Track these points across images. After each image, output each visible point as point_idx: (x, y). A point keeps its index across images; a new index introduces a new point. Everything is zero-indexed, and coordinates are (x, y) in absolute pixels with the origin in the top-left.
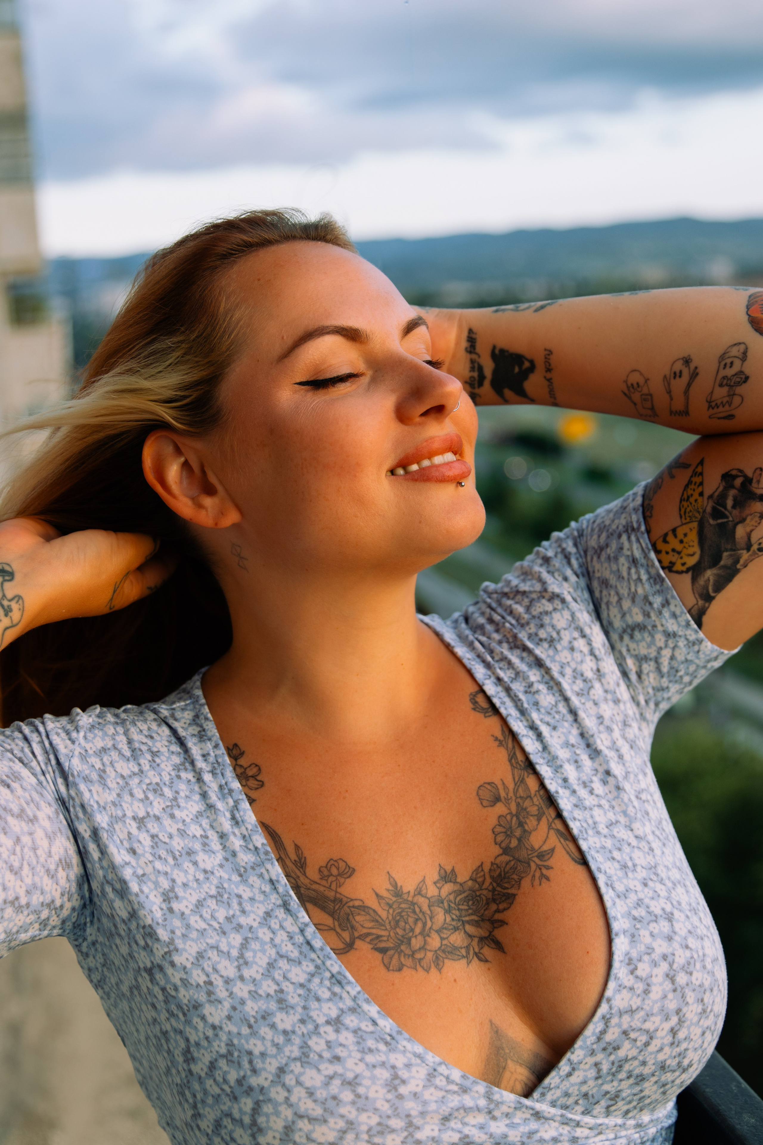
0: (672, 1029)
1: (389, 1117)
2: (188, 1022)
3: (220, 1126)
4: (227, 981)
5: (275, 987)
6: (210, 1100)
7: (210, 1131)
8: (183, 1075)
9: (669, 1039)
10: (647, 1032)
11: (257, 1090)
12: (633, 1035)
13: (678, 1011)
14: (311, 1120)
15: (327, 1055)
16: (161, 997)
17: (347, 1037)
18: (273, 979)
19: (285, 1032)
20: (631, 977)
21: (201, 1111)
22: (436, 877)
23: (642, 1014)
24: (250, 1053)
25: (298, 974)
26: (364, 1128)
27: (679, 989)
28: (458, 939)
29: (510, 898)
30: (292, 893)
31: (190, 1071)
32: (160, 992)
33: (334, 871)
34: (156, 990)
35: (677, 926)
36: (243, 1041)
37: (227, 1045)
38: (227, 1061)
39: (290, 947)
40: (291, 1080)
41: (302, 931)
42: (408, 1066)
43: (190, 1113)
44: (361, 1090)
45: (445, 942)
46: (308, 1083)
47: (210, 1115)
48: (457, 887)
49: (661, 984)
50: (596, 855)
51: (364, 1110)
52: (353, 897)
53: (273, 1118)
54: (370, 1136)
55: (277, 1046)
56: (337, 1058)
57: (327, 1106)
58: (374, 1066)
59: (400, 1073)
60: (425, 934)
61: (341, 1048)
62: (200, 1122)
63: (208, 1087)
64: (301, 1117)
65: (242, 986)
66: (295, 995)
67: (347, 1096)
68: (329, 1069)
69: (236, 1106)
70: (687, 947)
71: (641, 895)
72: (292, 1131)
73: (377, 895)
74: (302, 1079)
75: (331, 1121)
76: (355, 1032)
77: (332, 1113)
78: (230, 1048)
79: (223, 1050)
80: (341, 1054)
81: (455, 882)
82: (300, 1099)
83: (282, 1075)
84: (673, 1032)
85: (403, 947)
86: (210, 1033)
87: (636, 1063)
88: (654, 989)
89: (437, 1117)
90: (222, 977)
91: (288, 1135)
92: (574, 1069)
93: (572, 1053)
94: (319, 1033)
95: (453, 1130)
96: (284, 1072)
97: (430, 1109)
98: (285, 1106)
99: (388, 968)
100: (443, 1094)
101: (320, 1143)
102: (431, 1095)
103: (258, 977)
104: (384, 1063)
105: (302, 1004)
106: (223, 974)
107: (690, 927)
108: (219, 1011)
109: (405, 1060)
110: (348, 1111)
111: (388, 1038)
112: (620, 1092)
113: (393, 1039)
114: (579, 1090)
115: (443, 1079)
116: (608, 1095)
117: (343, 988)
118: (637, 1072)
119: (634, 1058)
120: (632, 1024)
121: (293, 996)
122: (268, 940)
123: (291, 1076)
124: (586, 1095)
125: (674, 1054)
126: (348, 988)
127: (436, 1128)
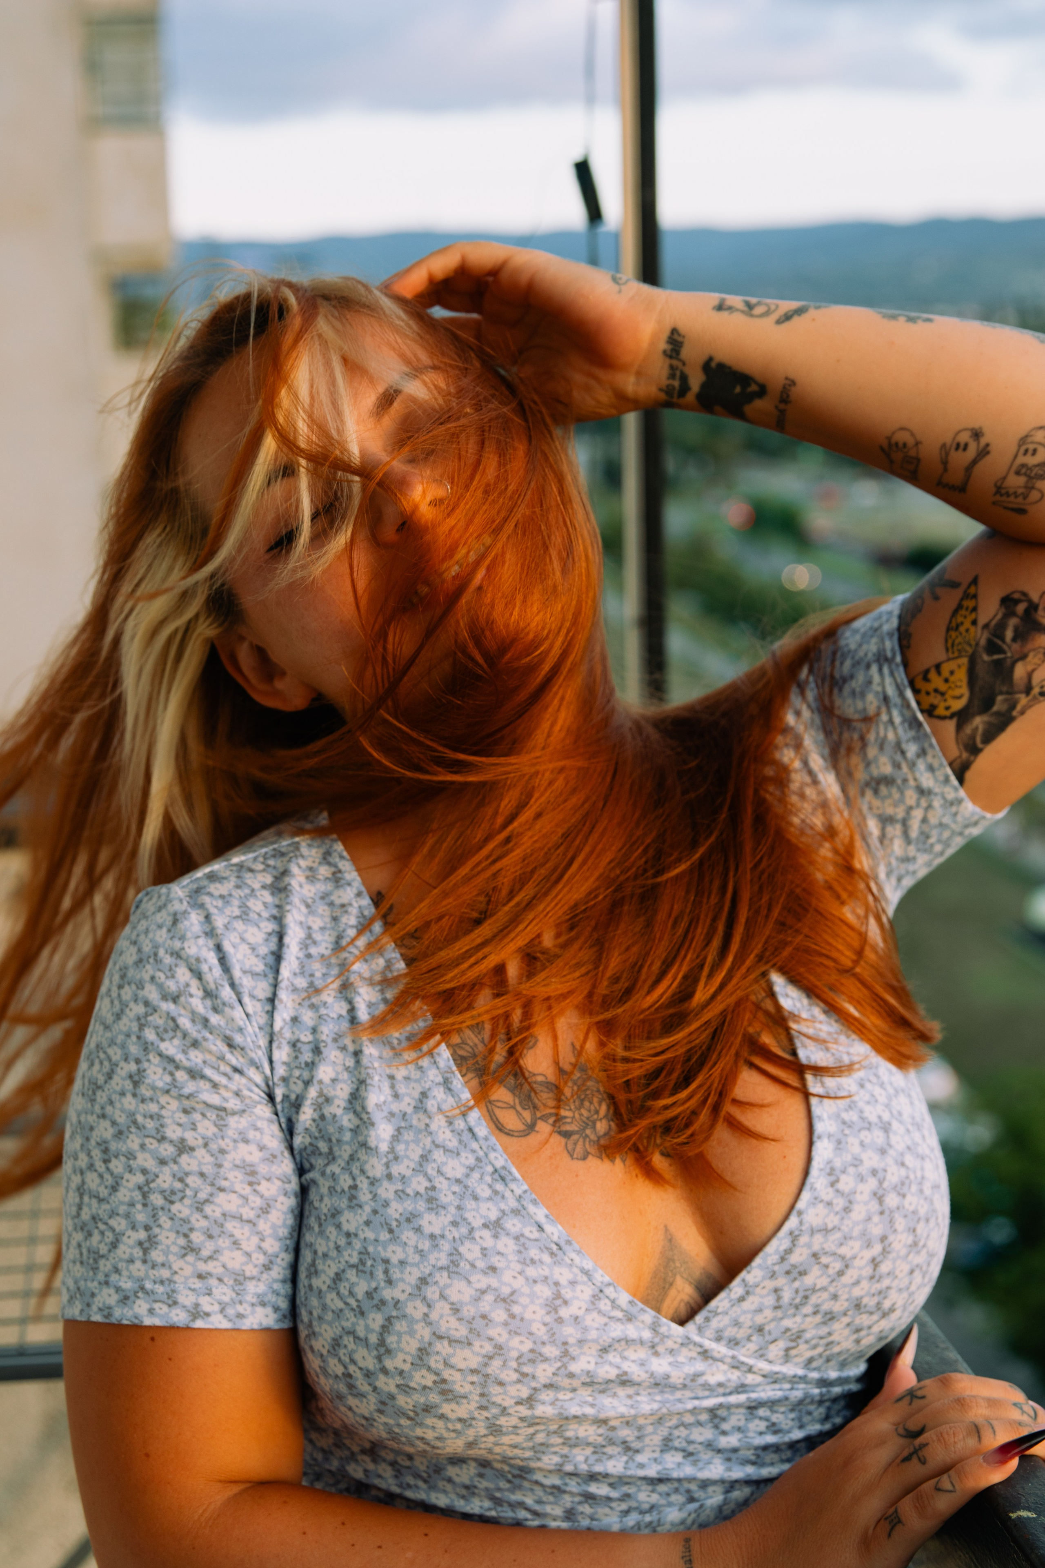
0: (873, 1260)
1: (543, 1343)
4: (373, 1181)
5: (428, 1184)
9: (868, 1271)
10: (843, 1258)
11: (391, 1305)
12: (824, 1260)
13: (883, 1239)
14: (452, 1341)
15: (480, 1264)
17: (507, 1245)
18: (426, 1173)
19: (432, 1236)
20: (830, 1190)
24: (386, 1261)
25: (455, 1168)
26: (514, 1354)
27: (887, 1212)
36: (380, 1248)
37: (361, 1253)
39: (448, 1135)
40: (433, 1293)
41: (464, 1115)
42: (573, 1283)
44: (515, 1308)
46: (454, 1298)
49: (866, 1203)
51: (516, 1333)
52: (535, 1071)
53: (406, 1338)
54: (519, 1364)
55: (420, 1252)
56: (493, 1269)
57: (474, 1326)
58: (535, 1282)
59: (563, 1292)
61: (498, 1257)
63: (328, 1301)
64: (441, 1338)
65: (388, 1186)
66: (449, 1193)
67: (499, 1315)
68: (481, 1281)
69: (361, 1323)
70: (903, 1164)
72: (428, 1354)
73: (561, 1070)
74: (448, 1292)
75: (477, 1344)
76: (517, 1238)
77: (478, 1335)
78: (364, 1257)
79: (354, 1260)
80: (497, 1265)
82: (441, 1316)
83: (423, 1287)
85: (588, 1132)
86: (342, 1242)
87: (825, 1295)
88: (856, 1208)
89: (595, 1348)
90: (368, 1178)
91: (421, 1359)
92: (748, 1293)
93: (749, 1272)
94: (474, 1239)
95: (611, 1364)
96: (427, 1283)
97: (590, 1337)
98: (423, 1324)
99: (572, 1156)
100: (606, 1320)
101: (459, 1370)
102: (593, 1321)
103: (408, 1173)
104: (546, 1278)
105: (456, 1204)
106: (370, 1174)
107: (909, 1143)
108: (358, 1217)
109: (570, 1277)
110: (498, 1333)
111: (555, 1248)
112: (803, 1331)
113: (560, 1249)
114: (752, 1320)
115: (609, 1303)
116: (788, 1334)
117: (506, 1185)
118: (825, 1307)
119: (824, 1289)
120: (825, 1246)
121: (446, 1194)
122: (423, 1127)
123: (435, 1288)
124: (760, 1330)
125: (873, 1291)
126: (513, 1186)
127: (593, 1360)
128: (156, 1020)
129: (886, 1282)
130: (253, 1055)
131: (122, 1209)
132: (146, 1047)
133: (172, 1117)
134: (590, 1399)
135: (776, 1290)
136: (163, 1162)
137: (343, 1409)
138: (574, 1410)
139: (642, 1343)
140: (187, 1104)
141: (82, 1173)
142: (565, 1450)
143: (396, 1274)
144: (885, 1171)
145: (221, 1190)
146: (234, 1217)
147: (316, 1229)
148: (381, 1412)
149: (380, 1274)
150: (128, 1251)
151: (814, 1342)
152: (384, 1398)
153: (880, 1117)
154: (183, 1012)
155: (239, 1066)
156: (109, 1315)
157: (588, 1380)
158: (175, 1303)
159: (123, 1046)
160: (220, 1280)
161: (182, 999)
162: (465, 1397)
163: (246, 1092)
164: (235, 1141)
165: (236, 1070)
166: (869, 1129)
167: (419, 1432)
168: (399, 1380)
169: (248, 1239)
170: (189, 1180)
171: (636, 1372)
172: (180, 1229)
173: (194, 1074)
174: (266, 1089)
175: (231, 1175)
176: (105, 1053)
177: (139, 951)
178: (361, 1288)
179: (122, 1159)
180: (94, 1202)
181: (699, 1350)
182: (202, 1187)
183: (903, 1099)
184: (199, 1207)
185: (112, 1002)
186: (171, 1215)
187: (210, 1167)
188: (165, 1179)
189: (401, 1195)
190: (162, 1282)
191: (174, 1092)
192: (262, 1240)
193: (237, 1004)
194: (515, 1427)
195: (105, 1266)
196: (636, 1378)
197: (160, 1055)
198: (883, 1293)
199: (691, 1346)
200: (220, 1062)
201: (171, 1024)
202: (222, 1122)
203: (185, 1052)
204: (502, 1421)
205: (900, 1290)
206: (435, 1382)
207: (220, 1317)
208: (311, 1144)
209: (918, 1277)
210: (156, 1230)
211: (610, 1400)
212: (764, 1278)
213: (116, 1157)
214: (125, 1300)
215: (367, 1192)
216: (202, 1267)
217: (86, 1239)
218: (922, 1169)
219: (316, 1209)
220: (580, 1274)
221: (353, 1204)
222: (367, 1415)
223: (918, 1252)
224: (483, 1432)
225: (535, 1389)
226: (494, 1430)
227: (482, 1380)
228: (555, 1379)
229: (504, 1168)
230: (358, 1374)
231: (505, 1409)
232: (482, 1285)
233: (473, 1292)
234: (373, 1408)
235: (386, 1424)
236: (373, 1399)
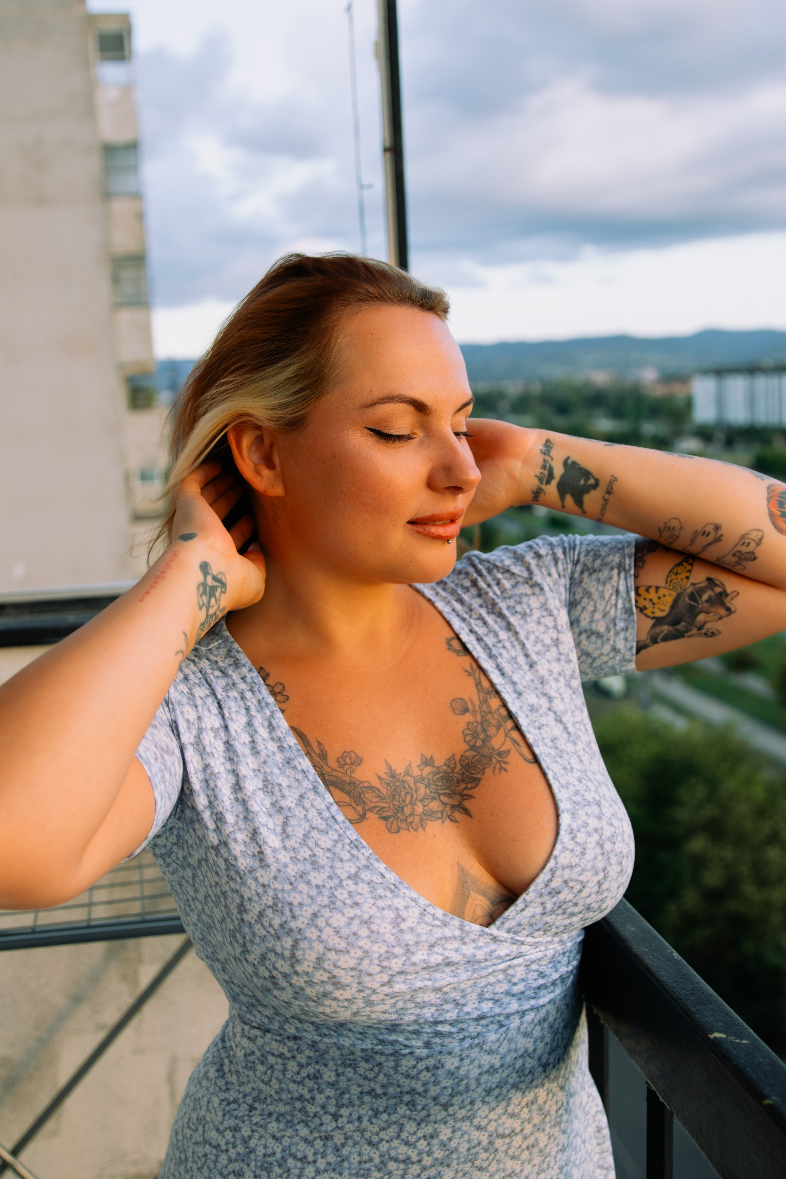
0: (599, 882)
1: (393, 946)
2: (243, 883)
3: (265, 959)
4: (274, 851)
5: (310, 853)
6: (257, 940)
7: (256, 963)
8: (236, 923)
9: (596, 888)
10: (582, 882)
11: (296, 931)
13: (604, 869)
14: (337, 951)
15: (349, 902)
16: (223, 866)
17: (363, 888)
18: (308, 847)
19: (317, 886)
20: (572, 842)
21: (249, 948)
22: (419, 762)
23: (578, 869)
24: (291, 904)
25: (326, 841)
26: (376, 955)
27: (606, 854)
28: (435, 805)
29: (476, 781)
30: (319, 780)
31: (243, 920)
32: (223, 863)
33: (348, 761)
34: (221, 862)
35: (604, 810)
36: (286, 895)
37: (273, 898)
38: (273, 910)
39: (320, 821)
40: (322, 922)
41: (328, 808)
42: (407, 907)
43: (239, 950)
44: (374, 927)
45: (426, 808)
46: (335, 924)
47: (256, 951)
48: (434, 770)
49: (593, 849)
50: (546, 758)
51: (376, 942)
52: (362, 780)
53: (308, 952)
54: (380, 961)
55: (311, 897)
56: (357, 904)
57: (349, 940)
58: (383, 909)
59: (401, 913)
60: (413, 803)
61: (359, 896)
62: (247, 956)
63: (256, 930)
64: (330, 950)
65: (286, 854)
66: (324, 858)
67: (364, 932)
68: (350, 912)
69: (278, 943)
70: (611, 825)
71: (578, 788)
72: (323, 961)
73: (379, 778)
74: (330, 921)
75: (352, 951)
76: (369, 883)
77: (353, 946)
78: (276, 901)
79: (270, 903)
80: (359, 901)
81: (433, 766)
82: (329, 936)
83: (315, 919)
84: (600, 884)
85: (399, 815)
86: (261, 890)
87: (571, 904)
88: (588, 852)
89: (427, 945)
90: (270, 847)
91: (319, 964)
94: (343, 886)
95: (437, 953)
96: (317, 917)
97: (422, 939)
98: (318, 942)
99: (390, 831)
100: (431, 927)
101: (343, 969)
102: (423, 929)
103: (297, 846)
104: (390, 906)
105: (330, 865)
108: (268, 873)
109: (405, 904)
110: (365, 943)
111: (393, 887)
113: (396, 888)
115: (431, 917)
119: (570, 901)
120: (571, 876)
122: (303, 816)
123: (322, 919)
125: (598, 900)
126: (363, 851)
127: (425, 953)
134: (427, 976)
138: (418, 984)
139: (455, 938)
142: (418, 1011)
143: (297, 912)
144: (602, 829)
148: (295, 998)
149: (287, 912)
152: (297, 990)
157: (425, 966)
162: (348, 986)
167: (321, 1009)
168: (306, 978)
171: (455, 957)
178: (277, 922)
194: (383, 1000)
196: (454, 960)
204: (374, 998)
206: (329, 978)
211: (440, 975)
212: (536, 897)
215: (271, 857)
220: (410, 901)
221: (263, 865)
222: (287, 1001)
224: (362, 1005)
225: (392, 975)
226: (369, 1003)
227: (358, 974)
228: (404, 967)
229: (356, 840)
230: (279, 976)
231: (374, 990)
232: (351, 915)
233: (346, 920)
234: (290, 996)
235: (299, 1005)
236: (290, 991)
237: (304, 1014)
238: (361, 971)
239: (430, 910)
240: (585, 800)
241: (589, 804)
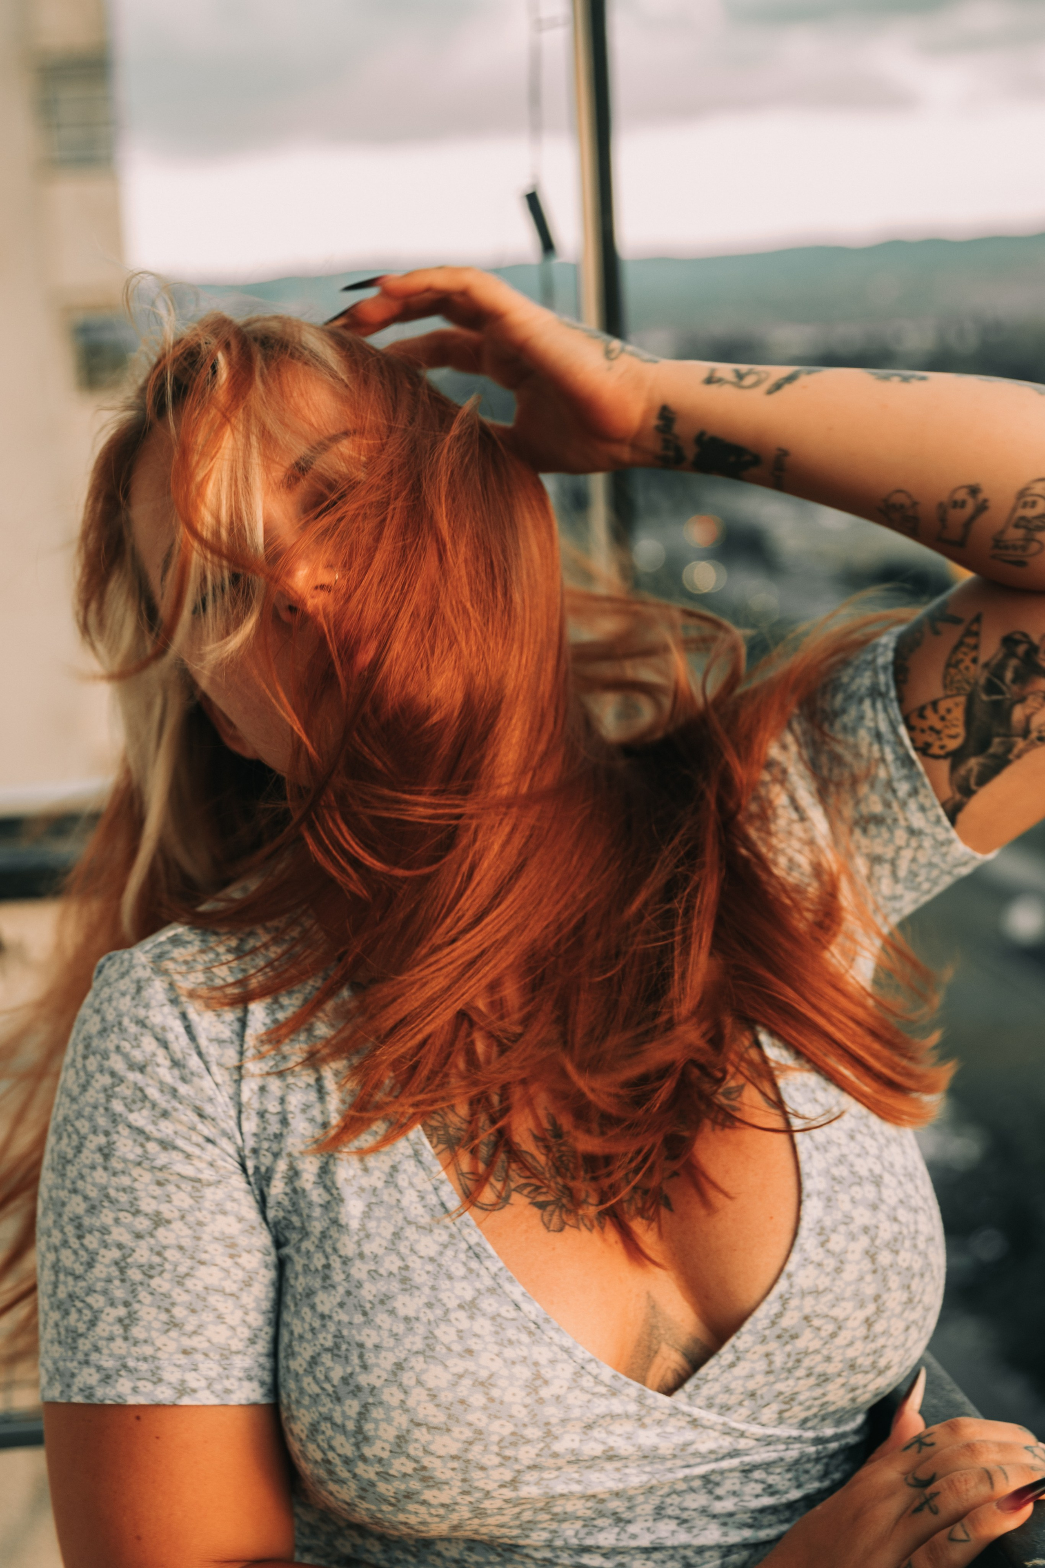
0: (867, 1320)
1: (525, 1425)
4: (345, 1262)
9: (862, 1331)
10: (835, 1319)
11: (367, 1390)
12: (816, 1322)
13: (877, 1298)
14: (431, 1428)
15: (457, 1347)
17: (483, 1326)
18: (398, 1253)
19: (407, 1319)
20: (820, 1250)
21: (295, 1413)
23: (830, 1297)
24: (361, 1345)
25: (428, 1245)
26: (495, 1438)
27: (880, 1271)
37: (335, 1336)
38: (333, 1355)
40: (410, 1378)
44: (495, 1393)
46: (431, 1384)
49: (858, 1263)
51: (496, 1417)
53: (383, 1425)
54: (501, 1448)
55: (395, 1336)
56: (470, 1352)
57: (453, 1412)
58: (513, 1363)
59: (543, 1371)
61: (475, 1340)
63: (305, 1385)
64: (419, 1425)
66: (422, 1273)
68: (458, 1365)
69: (338, 1408)
70: (895, 1220)
71: (845, 1150)
72: (406, 1441)
74: (424, 1377)
75: (456, 1429)
76: (493, 1318)
77: (458, 1421)
78: (338, 1340)
79: (329, 1343)
80: (474, 1347)
82: (418, 1403)
83: (399, 1372)
84: (869, 1323)
85: (564, 1201)
86: (317, 1324)
87: (818, 1358)
88: (848, 1267)
89: (579, 1426)
90: (340, 1256)
91: (400, 1447)
92: (738, 1359)
93: (739, 1338)
94: (449, 1321)
95: (596, 1440)
96: (402, 1369)
97: (573, 1416)
98: (400, 1411)
99: (548, 1228)
100: (589, 1396)
101: (439, 1457)
102: (576, 1399)
103: (380, 1252)
104: (525, 1358)
105: (430, 1284)
106: (342, 1253)
107: (902, 1196)
108: (332, 1298)
109: (550, 1355)
110: (477, 1418)
111: (533, 1326)
112: (796, 1393)
113: (539, 1327)
114: (743, 1386)
115: (591, 1379)
116: (781, 1397)
117: (481, 1262)
118: (819, 1369)
119: (817, 1352)
120: (817, 1308)
121: (420, 1274)
122: (394, 1202)
123: (410, 1373)
124: (753, 1395)
125: (868, 1350)
126: (488, 1263)
127: (577, 1438)
128: (123, 1090)
129: (881, 1341)
130: (224, 1125)
131: (99, 1286)
132: (115, 1119)
133: (146, 1190)
134: (576, 1476)
135: (767, 1355)
136: (139, 1236)
137: (325, 1493)
138: (560, 1488)
139: (627, 1416)
140: (160, 1175)
141: (56, 1250)
142: (554, 1526)
143: (371, 1359)
144: (877, 1227)
145: (202, 1263)
146: (216, 1291)
147: (292, 1308)
148: (362, 1498)
149: (355, 1359)
150: (108, 1328)
151: (808, 1404)
152: (364, 1485)
153: (871, 1171)
154: (150, 1082)
155: (211, 1137)
156: (90, 1396)
157: (573, 1458)
158: (160, 1380)
159: (91, 1119)
160: (206, 1355)
161: (149, 1069)
162: (446, 1483)
163: (220, 1163)
164: (213, 1213)
165: (208, 1140)
166: (859, 1184)
167: (401, 1517)
168: (378, 1468)
169: (232, 1313)
170: (168, 1254)
171: (623, 1447)
172: (161, 1304)
173: (166, 1145)
174: (238, 1159)
175: (211, 1248)
176: (73, 1126)
177: (103, 1020)
178: (337, 1373)
179: (97, 1234)
180: (70, 1279)
181: (688, 1419)
182: (182, 1260)
183: (894, 1149)
184: (180, 1281)
185: (77, 1073)
186: (150, 1290)
187: (188, 1240)
188: (142, 1254)
189: (374, 1275)
190: (145, 1359)
191: (146, 1164)
192: (246, 1313)
193: (205, 1073)
194: (500, 1508)
195: (84, 1345)
196: (622, 1452)
197: (130, 1126)
198: (878, 1353)
199: (680, 1416)
200: (192, 1132)
201: (139, 1094)
202: (198, 1194)
203: (154, 1123)
204: (487, 1504)
205: (896, 1348)
206: (415, 1470)
207: (207, 1393)
208: (284, 1218)
209: (914, 1333)
210: (136, 1306)
211: (597, 1475)
212: (755, 1343)
213: (90, 1232)
214: (107, 1379)
215: (340, 1272)
216: (187, 1342)
217: (63, 1318)
218: (916, 1223)
219: (292, 1286)
220: (560, 1352)
221: (326, 1284)
222: (349, 1501)
223: (913, 1309)
224: (467, 1515)
225: (519, 1471)
226: (479, 1513)
227: (463, 1465)
228: (539, 1459)
229: (478, 1244)
230: (337, 1461)
231: (488, 1492)
232: (459, 1370)
233: (450, 1377)
234: (353, 1493)
235: (368, 1509)
236: (353, 1485)
237: (376, 1524)
238: (468, 1461)
239: (592, 1367)
240: (853, 1173)
241: (860, 1181)
